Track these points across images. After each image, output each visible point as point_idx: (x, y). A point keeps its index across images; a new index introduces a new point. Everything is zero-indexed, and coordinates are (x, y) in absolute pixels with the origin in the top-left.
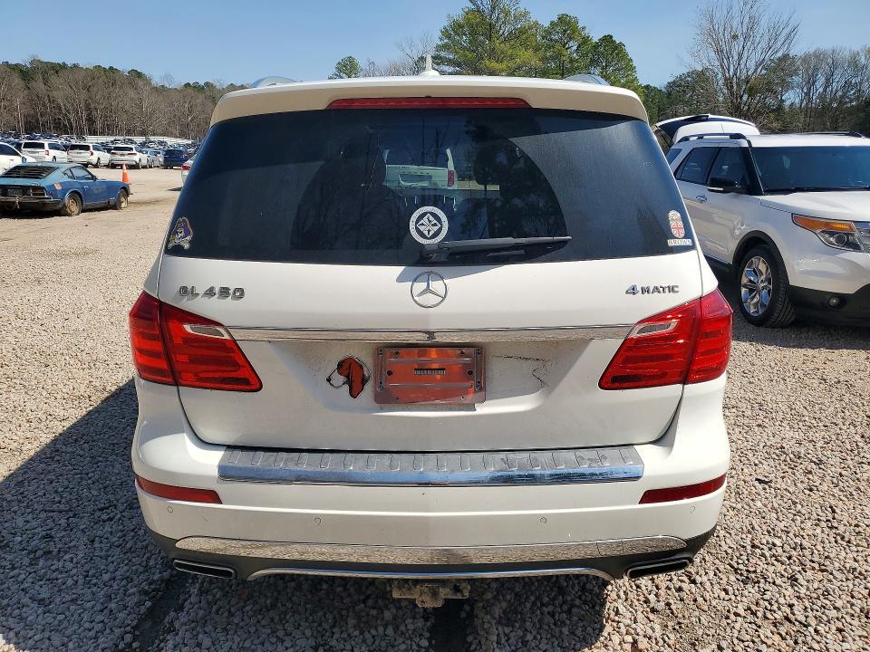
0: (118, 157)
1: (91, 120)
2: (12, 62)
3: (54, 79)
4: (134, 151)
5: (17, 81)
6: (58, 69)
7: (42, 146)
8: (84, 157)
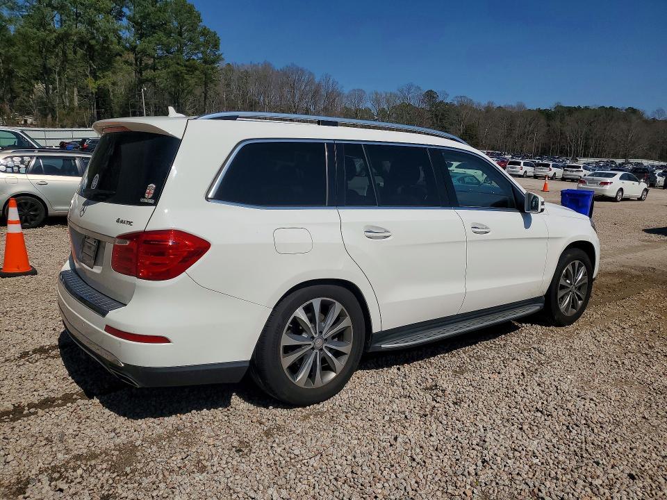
0: (568, 173)
1: (586, 147)
2: (543, 108)
3: (567, 118)
4: (582, 169)
5: (543, 121)
6: (570, 111)
7: (519, 164)
8: (543, 172)
